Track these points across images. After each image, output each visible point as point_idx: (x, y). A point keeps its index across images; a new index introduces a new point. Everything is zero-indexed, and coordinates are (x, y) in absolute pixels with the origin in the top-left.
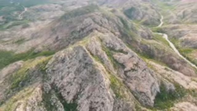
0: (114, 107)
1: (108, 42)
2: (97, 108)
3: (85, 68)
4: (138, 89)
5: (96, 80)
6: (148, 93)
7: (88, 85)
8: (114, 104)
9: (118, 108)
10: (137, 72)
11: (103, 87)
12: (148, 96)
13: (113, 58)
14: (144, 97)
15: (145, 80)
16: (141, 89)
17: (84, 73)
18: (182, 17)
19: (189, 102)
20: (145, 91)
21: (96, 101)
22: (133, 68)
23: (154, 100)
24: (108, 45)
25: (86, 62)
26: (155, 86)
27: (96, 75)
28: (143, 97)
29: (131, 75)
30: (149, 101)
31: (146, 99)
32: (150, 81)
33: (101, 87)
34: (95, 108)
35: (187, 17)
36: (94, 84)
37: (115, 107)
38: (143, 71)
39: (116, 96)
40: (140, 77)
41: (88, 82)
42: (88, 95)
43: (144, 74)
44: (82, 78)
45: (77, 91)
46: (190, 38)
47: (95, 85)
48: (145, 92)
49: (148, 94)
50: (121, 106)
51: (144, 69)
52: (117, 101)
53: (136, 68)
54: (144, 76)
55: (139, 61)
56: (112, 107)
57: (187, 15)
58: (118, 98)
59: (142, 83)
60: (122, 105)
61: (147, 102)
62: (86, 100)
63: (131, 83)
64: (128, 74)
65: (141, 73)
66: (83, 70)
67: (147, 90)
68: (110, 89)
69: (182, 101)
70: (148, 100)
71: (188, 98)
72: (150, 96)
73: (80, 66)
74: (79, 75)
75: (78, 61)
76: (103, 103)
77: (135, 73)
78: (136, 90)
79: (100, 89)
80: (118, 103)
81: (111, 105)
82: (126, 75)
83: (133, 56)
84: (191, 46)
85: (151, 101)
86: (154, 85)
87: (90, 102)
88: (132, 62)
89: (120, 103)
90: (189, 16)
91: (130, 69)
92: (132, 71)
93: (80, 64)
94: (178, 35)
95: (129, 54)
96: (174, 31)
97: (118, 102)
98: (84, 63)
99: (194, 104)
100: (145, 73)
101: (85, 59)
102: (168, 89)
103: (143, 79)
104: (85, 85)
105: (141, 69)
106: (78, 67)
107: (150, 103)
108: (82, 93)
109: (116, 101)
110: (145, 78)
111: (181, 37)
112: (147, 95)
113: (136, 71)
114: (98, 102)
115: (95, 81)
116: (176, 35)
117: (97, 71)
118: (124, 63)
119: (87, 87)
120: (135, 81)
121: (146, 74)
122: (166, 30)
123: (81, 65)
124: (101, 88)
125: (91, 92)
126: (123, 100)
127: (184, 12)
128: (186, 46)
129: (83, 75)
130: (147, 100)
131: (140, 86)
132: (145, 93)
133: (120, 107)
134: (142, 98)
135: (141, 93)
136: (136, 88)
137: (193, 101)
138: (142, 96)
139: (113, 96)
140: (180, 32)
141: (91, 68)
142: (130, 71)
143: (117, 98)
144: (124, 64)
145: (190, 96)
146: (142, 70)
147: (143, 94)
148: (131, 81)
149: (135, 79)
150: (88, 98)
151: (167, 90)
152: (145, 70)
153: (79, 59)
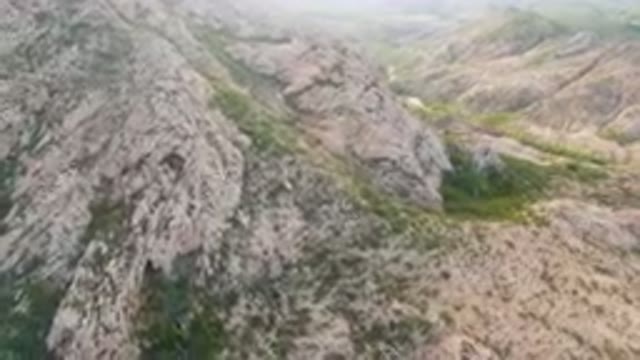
0: (244, 190)
1: (198, 11)
2: (138, 195)
3: (69, 43)
4: (358, 149)
5: (130, 79)
6: (408, 160)
7: (79, 98)
8: (246, 175)
9: (272, 195)
10: (344, 90)
11: (171, 85)
12: (410, 170)
13: (228, 55)
14: (396, 179)
15: (384, 119)
16: (374, 150)
17: (64, 64)
18: (449, 57)
19: (574, 197)
20: (393, 153)
21: (134, 157)
22: (323, 77)
23: (441, 190)
24: (199, 21)
25: (76, 19)
26: (430, 146)
27: (132, 62)
28: (390, 175)
29: (319, 104)
30: (419, 188)
31: (404, 183)
32: (404, 123)
33: (160, 89)
34: (127, 201)
35: (463, 57)
36: (123, 97)
37: (253, 189)
38: (367, 89)
39: (254, 142)
40: (361, 109)
41: (84, 88)
42: (86, 150)
43: (376, 99)
44: (48, 85)
45: (18, 143)
46: (490, 88)
47: (126, 103)
48: (394, 157)
49: (408, 165)
50: (289, 186)
51: (368, 82)
52: (263, 165)
53: (336, 78)
54: (373, 106)
55: (343, 58)
56: (237, 190)
57: (463, 52)
58: (264, 154)
59: (374, 127)
60: (292, 181)
61: (413, 197)
62: (74, 172)
63: (324, 128)
64: (305, 101)
65: (361, 96)
66: (58, 52)
67: (399, 152)
68: (218, 112)
69: (549, 199)
70: (413, 186)
71: (563, 189)
72: (420, 173)
73: (43, 36)
74: (32, 71)
75: (30, 17)
76: (173, 161)
77: (336, 95)
78: (354, 154)
79: (154, 100)
80: (271, 174)
81: (229, 174)
82: (295, 107)
83: (314, 48)
84: (500, 108)
85: (428, 192)
86: (424, 144)
87: (97, 182)
88: (315, 63)
89: (280, 172)
90: (469, 53)
91: (309, 82)
92: (317, 88)
93: (37, 28)
94: (450, 92)
95: (295, 41)
96: (436, 83)
97: (270, 168)
98: (63, 25)
99: (595, 201)
100: (377, 94)
101: (74, 12)
102: (482, 162)
103: (373, 116)
104: (67, 101)
105: (357, 84)
106: (31, 41)
107: (424, 199)
108: (46, 139)
109: (256, 166)
110: (382, 113)
111: (460, 92)
112: (404, 167)
113: (336, 85)
114: (141, 162)
115: (124, 86)
116: (444, 90)
117: (136, 45)
118: (279, 72)
119: (75, 107)
120: (341, 119)
121: (381, 99)
122: (411, 87)
123: (48, 32)
124: (162, 95)
125: (103, 139)
126: (291, 163)
127: (451, 48)
128: (487, 110)
129: (56, 70)
130: (408, 187)
131: (367, 138)
132: (394, 163)
133: (282, 188)
134: (386, 179)
135: (376, 162)
136: (349, 147)
137: (584, 193)
138: (384, 174)
139: (236, 144)
140: (455, 82)
141: (106, 39)
142: (308, 88)
143: (258, 154)
144: (280, 77)
145: (567, 181)
146: (362, 86)
147: (387, 164)
148: (323, 123)
149: (340, 114)
150: (84, 163)
151: (479, 170)
152: (374, 84)
153: (36, 10)
